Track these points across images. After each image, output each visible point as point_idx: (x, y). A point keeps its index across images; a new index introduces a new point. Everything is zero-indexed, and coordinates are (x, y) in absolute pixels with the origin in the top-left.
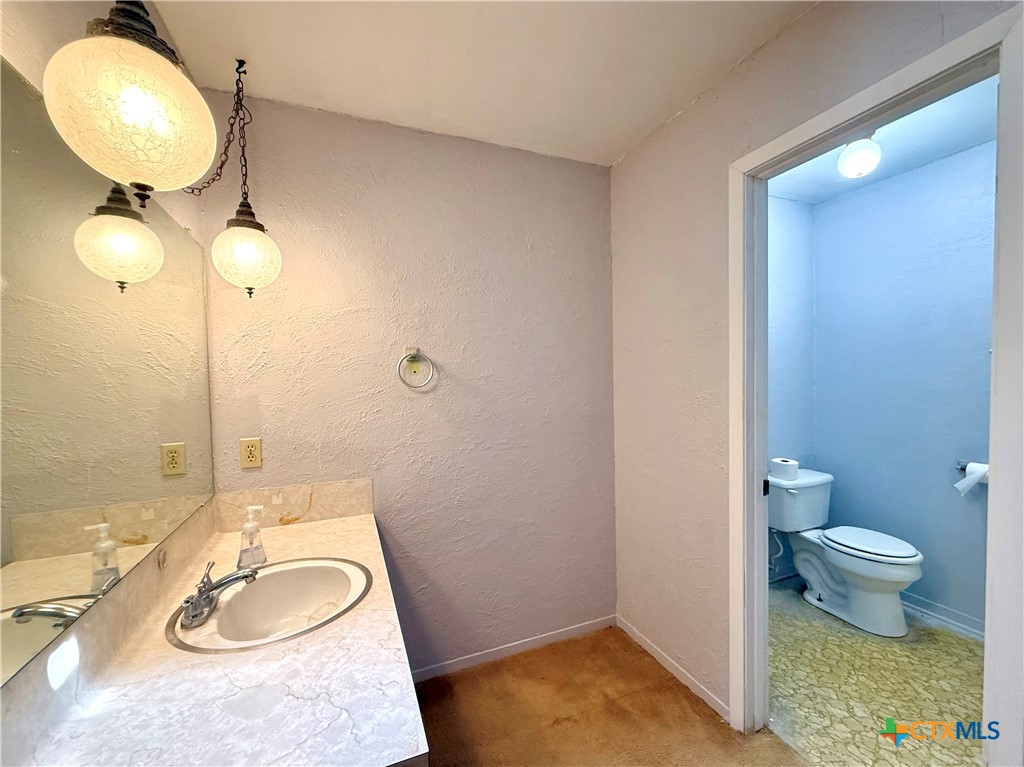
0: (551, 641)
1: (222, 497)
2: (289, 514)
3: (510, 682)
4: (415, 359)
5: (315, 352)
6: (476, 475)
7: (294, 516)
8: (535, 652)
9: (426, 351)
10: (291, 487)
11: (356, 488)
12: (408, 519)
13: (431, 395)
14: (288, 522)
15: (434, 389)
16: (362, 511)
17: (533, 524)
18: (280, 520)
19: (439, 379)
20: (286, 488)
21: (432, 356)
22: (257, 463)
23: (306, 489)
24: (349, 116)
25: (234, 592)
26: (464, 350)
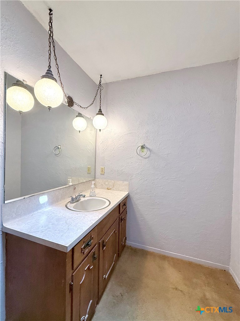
0: (190, 261)
1: (97, 180)
2: (109, 187)
3: (166, 265)
4: (143, 147)
5: (117, 146)
6: (162, 188)
7: (110, 188)
8: (182, 261)
9: (147, 145)
10: (110, 180)
11: (125, 184)
12: (138, 197)
13: (147, 159)
14: (109, 189)
15: (149, 157)
16: (126, 191)
17: (185, 211)
18: (107, 188)
19: (150, 154)
20: (109, 180)
21: (148, 147)
22: (103, 173)
23: (113, 181)
24: (129, 79)
25: (84, 200)
26: (160, 144)
